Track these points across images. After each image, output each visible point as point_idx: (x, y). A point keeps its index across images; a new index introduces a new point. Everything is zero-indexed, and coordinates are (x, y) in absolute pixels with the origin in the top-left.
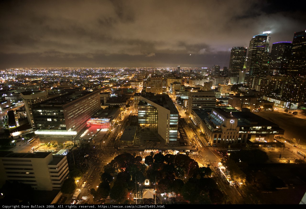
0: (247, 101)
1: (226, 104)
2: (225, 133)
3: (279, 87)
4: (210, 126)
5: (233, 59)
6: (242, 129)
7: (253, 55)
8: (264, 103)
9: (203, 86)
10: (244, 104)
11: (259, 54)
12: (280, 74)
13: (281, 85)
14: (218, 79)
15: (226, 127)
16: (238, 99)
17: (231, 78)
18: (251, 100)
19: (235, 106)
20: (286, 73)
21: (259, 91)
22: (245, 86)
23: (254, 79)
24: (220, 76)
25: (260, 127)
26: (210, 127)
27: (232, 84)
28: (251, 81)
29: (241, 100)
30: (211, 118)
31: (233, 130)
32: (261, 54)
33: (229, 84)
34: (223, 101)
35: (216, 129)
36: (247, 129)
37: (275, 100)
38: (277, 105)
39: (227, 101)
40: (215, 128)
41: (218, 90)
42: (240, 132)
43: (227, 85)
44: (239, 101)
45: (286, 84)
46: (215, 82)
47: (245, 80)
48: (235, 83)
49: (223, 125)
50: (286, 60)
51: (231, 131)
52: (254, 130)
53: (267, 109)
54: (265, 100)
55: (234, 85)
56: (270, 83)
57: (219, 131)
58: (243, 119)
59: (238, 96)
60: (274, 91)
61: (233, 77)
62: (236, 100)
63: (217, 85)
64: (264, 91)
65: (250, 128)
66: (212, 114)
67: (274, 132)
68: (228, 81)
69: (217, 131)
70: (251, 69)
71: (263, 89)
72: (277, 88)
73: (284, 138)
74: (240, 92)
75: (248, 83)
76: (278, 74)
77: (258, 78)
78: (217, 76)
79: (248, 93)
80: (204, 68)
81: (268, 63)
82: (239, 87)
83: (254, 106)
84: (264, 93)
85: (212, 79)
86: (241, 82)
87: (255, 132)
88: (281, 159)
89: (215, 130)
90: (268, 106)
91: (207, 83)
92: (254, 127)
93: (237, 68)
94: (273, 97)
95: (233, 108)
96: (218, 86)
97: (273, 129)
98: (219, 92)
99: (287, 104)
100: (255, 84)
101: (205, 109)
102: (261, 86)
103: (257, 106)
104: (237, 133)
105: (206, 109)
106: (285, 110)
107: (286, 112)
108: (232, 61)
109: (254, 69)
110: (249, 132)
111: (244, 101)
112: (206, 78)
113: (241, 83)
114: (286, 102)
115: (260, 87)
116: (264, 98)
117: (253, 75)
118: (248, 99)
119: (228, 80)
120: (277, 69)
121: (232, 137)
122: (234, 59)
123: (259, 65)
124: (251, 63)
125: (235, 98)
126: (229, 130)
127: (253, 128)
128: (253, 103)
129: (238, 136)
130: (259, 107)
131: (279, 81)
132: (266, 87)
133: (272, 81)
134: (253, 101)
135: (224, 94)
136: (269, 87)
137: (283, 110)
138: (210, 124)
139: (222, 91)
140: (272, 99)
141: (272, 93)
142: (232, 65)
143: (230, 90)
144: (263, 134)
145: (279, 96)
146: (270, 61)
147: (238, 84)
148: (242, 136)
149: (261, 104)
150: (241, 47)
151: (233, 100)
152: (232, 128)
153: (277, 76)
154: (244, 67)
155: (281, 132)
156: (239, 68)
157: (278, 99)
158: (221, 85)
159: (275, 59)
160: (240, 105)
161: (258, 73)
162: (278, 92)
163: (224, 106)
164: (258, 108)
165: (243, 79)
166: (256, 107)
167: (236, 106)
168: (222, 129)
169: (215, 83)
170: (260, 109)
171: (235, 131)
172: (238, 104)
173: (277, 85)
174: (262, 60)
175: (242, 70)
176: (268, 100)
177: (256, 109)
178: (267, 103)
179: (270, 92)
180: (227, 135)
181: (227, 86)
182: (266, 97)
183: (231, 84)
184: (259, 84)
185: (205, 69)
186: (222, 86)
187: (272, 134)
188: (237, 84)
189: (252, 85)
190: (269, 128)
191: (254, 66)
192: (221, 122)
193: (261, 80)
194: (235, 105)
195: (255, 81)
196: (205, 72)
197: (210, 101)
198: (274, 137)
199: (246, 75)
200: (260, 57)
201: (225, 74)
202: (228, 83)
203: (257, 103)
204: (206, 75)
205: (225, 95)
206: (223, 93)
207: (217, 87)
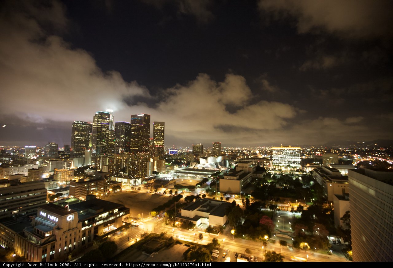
0: (94, 186)
1: (66, 196)
2: (60, 240)
3: (125, 165)
4: (34, 238)
5: (75, 135)
6: (86, 223)
7: (98, 132)
8: (112, 184)
9: (27, 175)
10: (90, 191)
11: (104, 131)
12: (125, 153)
13: (126, 163)
14: (55, 162)
15: (62, 229)
16: (82, 186)
17: (74, 159)
18: (98, 184)
19: (79, 196)
20: (130, 151)
21: (107, 172)
22: (92, 168)
23: (101, 159)
24: (59, 158)
25: (107, 214)
26: (34, 240)
27: (77, 167)
28: (98, 162)
29: (86, 185)
30: (36, 224)
31: (73, 229)
32: (106, 131)
33: (72, 167)
34: (61, 192)
35: (45, 239)
36: (92, 221)
37: (122, 179)
38: (125, 184)
39: (68, 191)
40: (44, 237)
41: (53, 178)
42: (83, 229)
43: (69, 169)
44: (84, 188)
45: (129, 162)
46: (49, 167)
47: (93, 160)
48: (80, 166)
49: (57, 227)
50: (128, 139)
51: (70, 233)
52: (101, 219)
53: (116, 190)
54: (114, 180)
55: (80, 168)
56: (117, 162)
57: (51, 239)
58: (86, 210)
59: (81, 182)
60: (121, 170)
61: (78, 158)
62: (79, 187)
63: (53, 170)
64: (112, 172)
65: (96, 219)
66: (38, 217)
67: (121, 214)
68: (70, 164)
69: (47, 242)
70: (97, 147)
71: (111, 168)
72: (123, 166)
73: (131, 218)
74: (87, 175)
75: (96, 164)
76: (124, 152)
77: (105, 157)
78: (53, 158)
79: (94, 175)
80: (30, 147)
81: (114, 141)
82: (84, 170)
83: (102, 190)
84: (113, 173)
85: (45, 162)
86: (88, 163)
87: (101, 222)
88: (130, 241)
89: (43, 241)
90: (116, 187)
91: (33, 169)
92: (100, 216)
93: (81, 146)
94: (121, 176)
95: (76, 199)
96: (54, 173)
97: (120, 211)
98: (55, 180)
99: (132, 181)
100: (102, 165)
101: (27, 213)
102: (109, 167)
103: (106, 190)
104: (79, 232)
105: (29, 211)
106: (132, 188)
107: (133, 189)
108: (75, 137)
109: (100, 147)
110: (94, 224)
111: (90, 186)
112: (33, 162)
113: (88, 165)
114: (131, 179)
115: (107, 167)
116: (113, 178)
117: (100, 154)
118: (95, 183)
119: (70, 162)
120: (122, 147)
121: (73, 240)
122: (77, 135)
123: (105, 143)
124: (97, 140)
125: (78, 185)
126: (67, 232)
127: (99, 218)
128: (100, 187)
129: (81, 235)
130: (108, 190)
131: (124, 159)
132: (113, 167)
133: (119, 160)
134: (100, 184)
135: (64, 182)
136: (116, 166)
137: (130, 188)
138: (33, 233)
139: (60, 178)
140: (120, 179)
141: (120, 172)
142: (74, 143)
143: (73, 175)
144: (111, 220)
145: (127, 174)
146: (115, 139)
147: (84, 166)
148: (87, 233)
149: (109, 186)
150: (85, 122)
151: (76, 188)
152: (71, 227)
153: (122, 154)
154: (90, 146)
155: (127, 211)
156: (84, 147)
157: (125, 177)
158: (58, 170)
159: (119, 138)
160: (85, 193)
161: (105, 152)
162: (124, 170)
163: (62, 199)
164: (107, 192)
165: (90, 159)
166: (105, 192)
167: (81, 195)
168: (56, 235)
169: (49, 169)
170: (109, 192)
171: (75, 230)
172: (84, 192)
173: (122, 163)
174: (108, 138)
175: (88, 148)
176: (117, 181)
177: (104, 193)
178: (115, 184)
179: (118, 172)
180: (64, 241)
181: (68, 171)
182: (115, 178)
183: (74, 168)
184: (107, 164)
185: (32, 148)
186: (60, 172)
187: (120, 217)
188: (82, 166)
189: (100, 166)
190: (116, 211)
191: (100, 144)
192: (54, 224)
193: (109, 160)
194: (79, 194)
195: (102, 161)
196: (32, 152)
197: (35, 197)
198: (122, 220)
199: (93, 154)
200: (106, 135)
201: (66, 155)
202: (70, 166)
203: (105, 187)
204: (32, 158)
205: (66, 183)
206: (62, 181)
207: (52, 173)
